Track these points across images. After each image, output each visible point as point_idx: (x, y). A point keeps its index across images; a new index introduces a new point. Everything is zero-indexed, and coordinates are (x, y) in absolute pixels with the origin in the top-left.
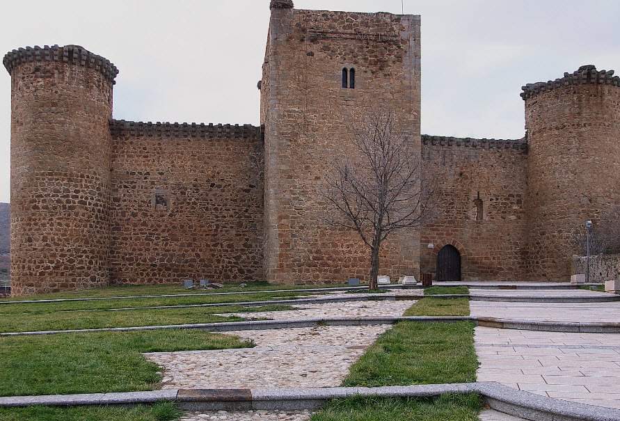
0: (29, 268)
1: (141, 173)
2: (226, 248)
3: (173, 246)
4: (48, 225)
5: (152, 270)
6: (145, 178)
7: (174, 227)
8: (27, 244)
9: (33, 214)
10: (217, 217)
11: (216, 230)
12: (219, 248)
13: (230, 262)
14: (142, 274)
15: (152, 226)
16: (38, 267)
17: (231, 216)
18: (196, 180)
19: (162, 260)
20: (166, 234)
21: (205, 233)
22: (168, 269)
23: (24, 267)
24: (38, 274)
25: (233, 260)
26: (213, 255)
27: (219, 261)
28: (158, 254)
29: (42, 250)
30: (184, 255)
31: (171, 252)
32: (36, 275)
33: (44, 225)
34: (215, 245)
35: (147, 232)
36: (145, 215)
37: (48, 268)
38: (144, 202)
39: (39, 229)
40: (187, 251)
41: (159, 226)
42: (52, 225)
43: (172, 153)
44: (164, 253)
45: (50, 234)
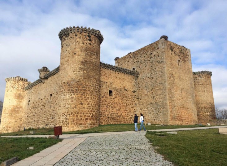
0: (81, 116)
1: (105, 82)
2: (129, 112)
3: (114, 110)
4: (90, 98)
5: (108, 119)
6: (106, 84)
7: (115, 103)
8: (80, 105)
9: (84, 93)
10: (126, 101)
11: (126, 105)
12: (127, 112)
13: (130, 117)
14: (105, 121)
15: (108, 102)
16: (85, 116)
17: (130, 101)
18: (121, 87)
19: (111, 115)
20: (112, 105)
21: (123, 106)
22: (113, 119)
23: (77, 116)
24: (85, 119)
25: (131, 116)
26: (126, 114)
27: (127, 117)
28: (110, 113)
29: (87, 108)
30: (117, 114)
31: (114, 112)
32: (84, 119)
33: (88, 98)
34: (126, 111)
35: (107, 104)
36: (106, 98)
37: (89, 116)
38: (106, 93)
39: (86, 99)
40: (118, 112)
41: (110, 102)
42: (91, 98)
43: (114, 77)
44: (112, 112)
45: (90, 102)
